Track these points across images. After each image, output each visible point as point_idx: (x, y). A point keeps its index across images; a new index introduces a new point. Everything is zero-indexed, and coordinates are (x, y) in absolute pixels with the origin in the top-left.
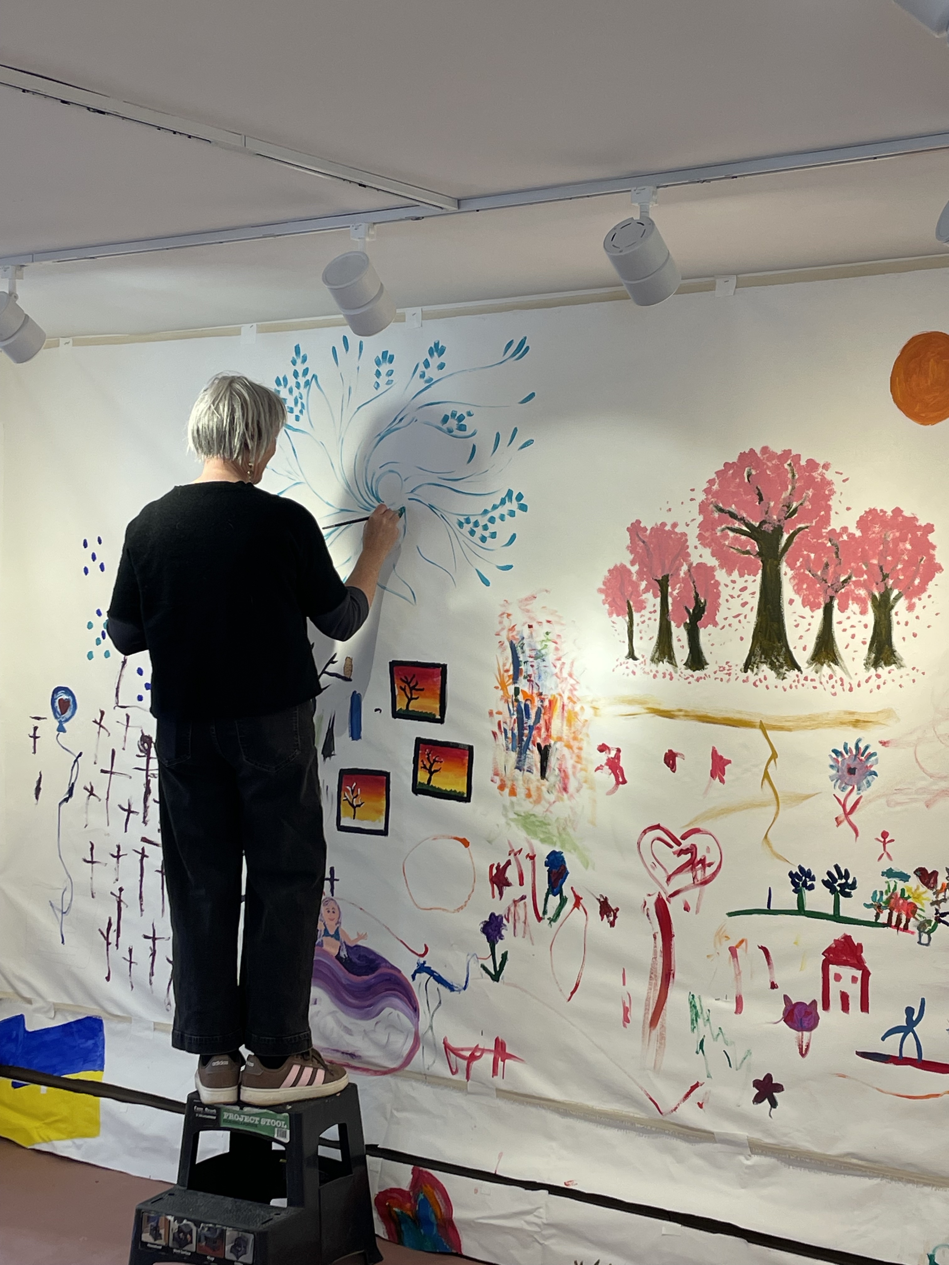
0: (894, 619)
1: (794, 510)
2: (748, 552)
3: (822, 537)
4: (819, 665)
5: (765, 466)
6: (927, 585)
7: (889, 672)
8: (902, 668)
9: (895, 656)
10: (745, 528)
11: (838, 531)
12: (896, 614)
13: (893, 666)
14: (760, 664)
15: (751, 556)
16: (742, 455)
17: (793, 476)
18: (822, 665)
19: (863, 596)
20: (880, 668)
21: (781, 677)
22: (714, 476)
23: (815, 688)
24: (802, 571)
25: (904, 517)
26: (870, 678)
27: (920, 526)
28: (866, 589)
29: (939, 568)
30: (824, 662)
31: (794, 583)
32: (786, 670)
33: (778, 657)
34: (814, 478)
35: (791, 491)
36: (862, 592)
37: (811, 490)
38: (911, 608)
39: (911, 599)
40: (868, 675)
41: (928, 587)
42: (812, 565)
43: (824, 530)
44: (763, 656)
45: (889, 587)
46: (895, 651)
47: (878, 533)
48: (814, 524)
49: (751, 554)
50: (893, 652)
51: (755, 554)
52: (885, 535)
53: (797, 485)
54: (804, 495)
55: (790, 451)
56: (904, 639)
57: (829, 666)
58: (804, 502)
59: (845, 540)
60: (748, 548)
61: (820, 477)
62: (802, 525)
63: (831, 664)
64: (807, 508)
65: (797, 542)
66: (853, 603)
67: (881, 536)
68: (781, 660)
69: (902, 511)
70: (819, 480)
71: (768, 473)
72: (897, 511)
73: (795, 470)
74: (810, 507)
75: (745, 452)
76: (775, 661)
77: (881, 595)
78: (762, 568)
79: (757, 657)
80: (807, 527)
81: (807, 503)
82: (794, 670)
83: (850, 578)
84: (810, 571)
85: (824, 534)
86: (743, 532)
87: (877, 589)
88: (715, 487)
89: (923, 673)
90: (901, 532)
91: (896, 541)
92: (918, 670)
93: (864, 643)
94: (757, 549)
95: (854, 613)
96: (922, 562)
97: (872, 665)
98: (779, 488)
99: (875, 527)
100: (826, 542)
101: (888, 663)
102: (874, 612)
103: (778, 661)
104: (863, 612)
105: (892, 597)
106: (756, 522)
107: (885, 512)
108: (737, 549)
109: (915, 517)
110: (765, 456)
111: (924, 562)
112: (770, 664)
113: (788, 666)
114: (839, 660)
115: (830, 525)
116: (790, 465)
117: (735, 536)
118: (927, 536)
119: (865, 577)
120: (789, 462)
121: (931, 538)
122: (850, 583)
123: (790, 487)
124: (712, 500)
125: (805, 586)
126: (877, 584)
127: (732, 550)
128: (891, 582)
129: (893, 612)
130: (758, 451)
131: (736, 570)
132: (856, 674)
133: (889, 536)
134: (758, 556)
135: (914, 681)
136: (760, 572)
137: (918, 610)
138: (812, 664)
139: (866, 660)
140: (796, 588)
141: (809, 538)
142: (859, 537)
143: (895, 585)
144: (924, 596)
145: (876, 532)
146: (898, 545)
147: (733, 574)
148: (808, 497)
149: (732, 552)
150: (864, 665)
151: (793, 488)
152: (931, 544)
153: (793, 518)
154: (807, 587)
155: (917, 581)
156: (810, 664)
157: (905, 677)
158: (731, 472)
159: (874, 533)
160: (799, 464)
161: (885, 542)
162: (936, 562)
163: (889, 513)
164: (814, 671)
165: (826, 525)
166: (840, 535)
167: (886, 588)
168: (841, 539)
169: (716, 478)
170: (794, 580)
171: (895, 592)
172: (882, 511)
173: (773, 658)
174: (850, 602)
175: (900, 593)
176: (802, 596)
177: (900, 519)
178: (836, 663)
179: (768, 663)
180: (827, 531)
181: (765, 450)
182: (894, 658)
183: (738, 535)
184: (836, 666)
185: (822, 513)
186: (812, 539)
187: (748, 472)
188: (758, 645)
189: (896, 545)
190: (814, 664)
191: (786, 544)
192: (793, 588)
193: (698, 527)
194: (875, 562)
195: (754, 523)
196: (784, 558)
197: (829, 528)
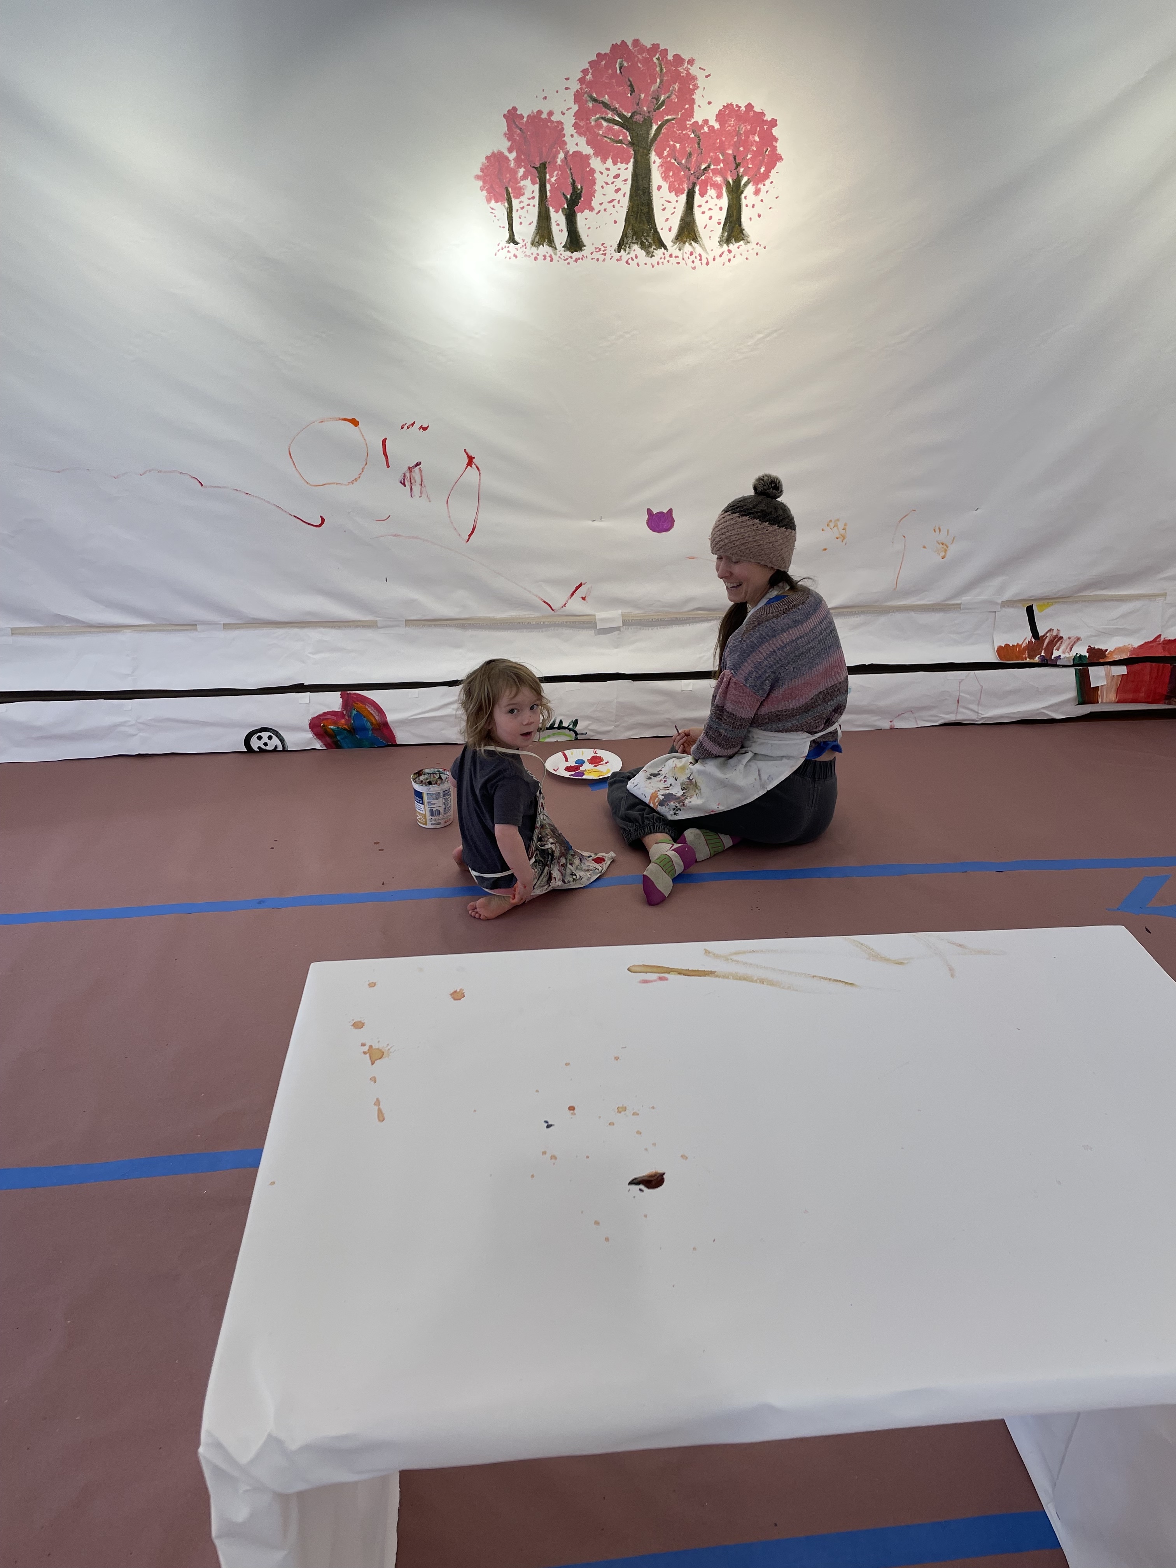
0: (744, 202)
1: (661, 103)
2: (621, 142)
3: (686, 128)
4: (682, 243)
5: (636, 59)
6: (770, 172)
7: (738, 248)
8: (748, 244)
9: (743, 234)
10: (617, 118)
11: (700, 123)
12: (745, 198)
13: (742, 243)
14: (631, 244)
15: (624, 145)
16: (614, 47)
17: (661, 69)
18: (685, 243)
19: (719, 182)
20: (731, 244)
21: (650, 255)
22: (587, 66)
23: (678, 263)
24: (669, 159)
25: (754, 111)
26: (723, 253)
27: (767, 120)
28: (722, 177)
29: (780, 158)
30: (686, 241)
31: (662, 171)
32: (654, 249)
33: (648, 238)
34: (680, 72)
35: (659, 84)
36: (719, 179)
37: (677, 84)
38: (757, 192)
39: (758, 184)
40: (721, 250)
41: (771, 174)
42: (677, 154)
43: (688, 122)
44: (634, 238)
45: (740, 174)
46: (744, 230)
47: (733, 126)
48: (679, 116)
49: (624, 144)
50: (742, 231)
51: (627, 143)
52: (739, 128)
53: (665, 78)
54: (671, 88)
55: (658, 45)
56: (751, 219)
57: (691, 244)
58: (671, 95)
59: (705, 132)
60: (620, 138)
61: (685, 72)
62: (669, 117)
63: (692, 242)
64: (673, 101)
65: (664, 132)
66: (711, 189)
67: (736, 128)
68: (650, 240)
69: (753, 107)
70: (684, 75)
71: (639, 65)
72: (749, 106)
73: (662, 65)
74: (676, 100)
75: (616, 44)
76: (645, 241)
77: (734, 182)
78: (633, 157)
79: (629, 238)
80: (673, 119)
81: (674, 96)
82: (661, 248)
83: (709, 166)
84: (675, 160)
85: (688, 126)
86: (615, 122)
87: (731, 176)
88: (589, 77)
89: (765, 248)
90: (751, 125)
91: (748, 133)
92: (760, 245)
93: (719, 223)
94: (629, 138)
95: (712, 198)
96: (767, 153)
97: (725, 243)
98: (649, 81)
99: (731, 121)
100: (689, 133)
101: (737, 241)
102: (728, 196)
103: (647, 241)
104: (719, 196)
105: (743, 183)
106: (628, 113)
107: (740, 107)
108: (610, 139)
109: (763, 112)
110: (636, 49)
111: (769, 152)
112: (640, 244)
113: (656, 245)
114: (699, 239)
115: (693, 118)
116: (658, 59)
117: (608, 126)
118: (772, 129)
119: (722, 165)
120: (657, 56)
121: (775, 131)
122: (709, 171)
123: (658, 80)
124: (587, 89)
125: (671, 174)
126: (731, 172)
127: (606, 139)
128: (742, 170)
129: (743, 196)
130: (629, 43)
131: (610, 158)
132: (712, 250)
133: (742, 129)
134: (630, 145)
135: (757, 254)
136: (632, 160)
137: (762, 195)
138: (677, 242)
139: (720, 238)
140: (663, 175)
141: (675, 130)
142: (718, 129)
143: (745, 173)
144: (767, 182)
145: (732, 125)
146: (749, 137)
147: (607, 162)
148: (675, 91)
149: (606, 141)
150: (719, 242)
151: (661, 81)
152: (774, 136)
153: (661, 110)
154: (672, 175)
155: (762, 169)
156: (675, 243)
157: (751, 251)
158: (603, 63)
159: (730, 126)
160: (667, 58)
161: (738, 134)
162: (777, 152)
163: (743, 108)
164: (678, 249)
165: (690, 118)
166: (702, 127)
167: (738, 175)
168: (702, 131)
169: (590, 68)
170: (662, 168)
171: (745, 179)
172: (737, 106)
173: (643, 239)
174: (709, 188)
175: (749, 179)
176: (668, 183)
177: (751, 114)
178: (696, 242)
179: (639, 243)
180: (691, 123)
181: (636, 42)
182: (743, 236)
183: (611, 125)
184: (696, 244)
185: (687, 106)
186: (678, 130)
187: (620, 64)
188: (630, 227)
189: (747, 137)
190: (678, 243)
191: (655, 134)
192: (661, 175)
193: (574, 116)
194: (730, 152)
195: (625, 114)
196: (653, 148)
197: (693, 121)
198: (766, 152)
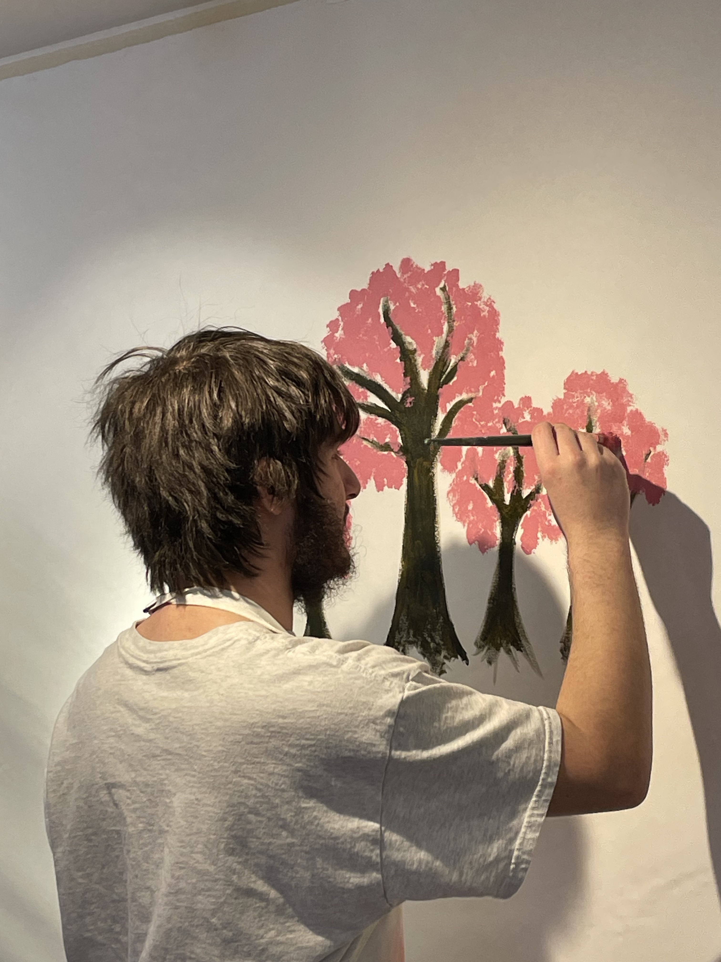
1: (451, 370)
5: (407, 294)
10: (382, 404)
11: (516, 405)
15: (393, 453)
16: (375, 276)
17: (450, 308)
18: (498, 650)
22: (336, 315)
24: (465, 478)
30: (501, 645)
31: (454, 502)
32: (445, 657)
33: (433, 634)
34: (479, 311)
35: (448, 336)
37: (476, 332)
42: (479, 468)
43: (495, 405)
44: (411, 632)
48: (481, 394)
49: (392, 450)
51: (396, 450)
53: (456, 324)
55: (443, 264)
57: (509, 652)
58: (466, 354)
60: (387, 440)
61: (487, 308)
62: (464, 396)
63: (512, 647)
66: (543, 537)
68: (438, 639)
70: (486, 313)
71: (412, 305)
73: (451, 298)
75: (378, 270)
76: (429, 640)
78: (406, 475)
79: (402, 633)
80: (470, 400)
82: (457, 657)
83: (538, 490)
84: (476, 479)
85: (496, 412)
86: (379, 412)
94: (400, 440)
98: (429, 331)
100: (498, 425)
103: (433, 640)
106: (397, 393)
108: (372, 442)
110: (406, 276)
112: (422, 646)
113: (447, 649)
114: (523, 642)
115: (504, 395)
116: (443, 289)
117: (369, 418)
120: (442, 285)
123: (445, 328)
124: (336, 356)
125: (470, 507)
127: (365, 443)
130: (396, 268)
131: (372, 478)
134: (401, 453)
136: (405, 480)
138: (484, 647)
140: (457, 510)
141: (474, 420)
142: (549, 414)
148: (472, 345)
149: (366, 446)
151: (451, 330)
153: (451, 383)
154: (473, 509)
158: (360, 306)
160: (458, 286)
164: (486, 661)
165: (499, 396)
166: (519, 412)
168: (521, 420)
169: (340, 318)
170: (454, 496)
173: (426, 635)
174: (539, 535)
176: (466, 525)
178: (519, 648)
179: (419, 643)
180: (499, 405)
181: (406, 263)
183: (373, 417)
184: (518, 653)
185: (493, 373)
186: (479, 421)
190: (486, 648)
191: (441, 430)
192: (454, 510)
195: (394, 394)
196: (438, 457)
197: (503, 400)
198: (646, 459)
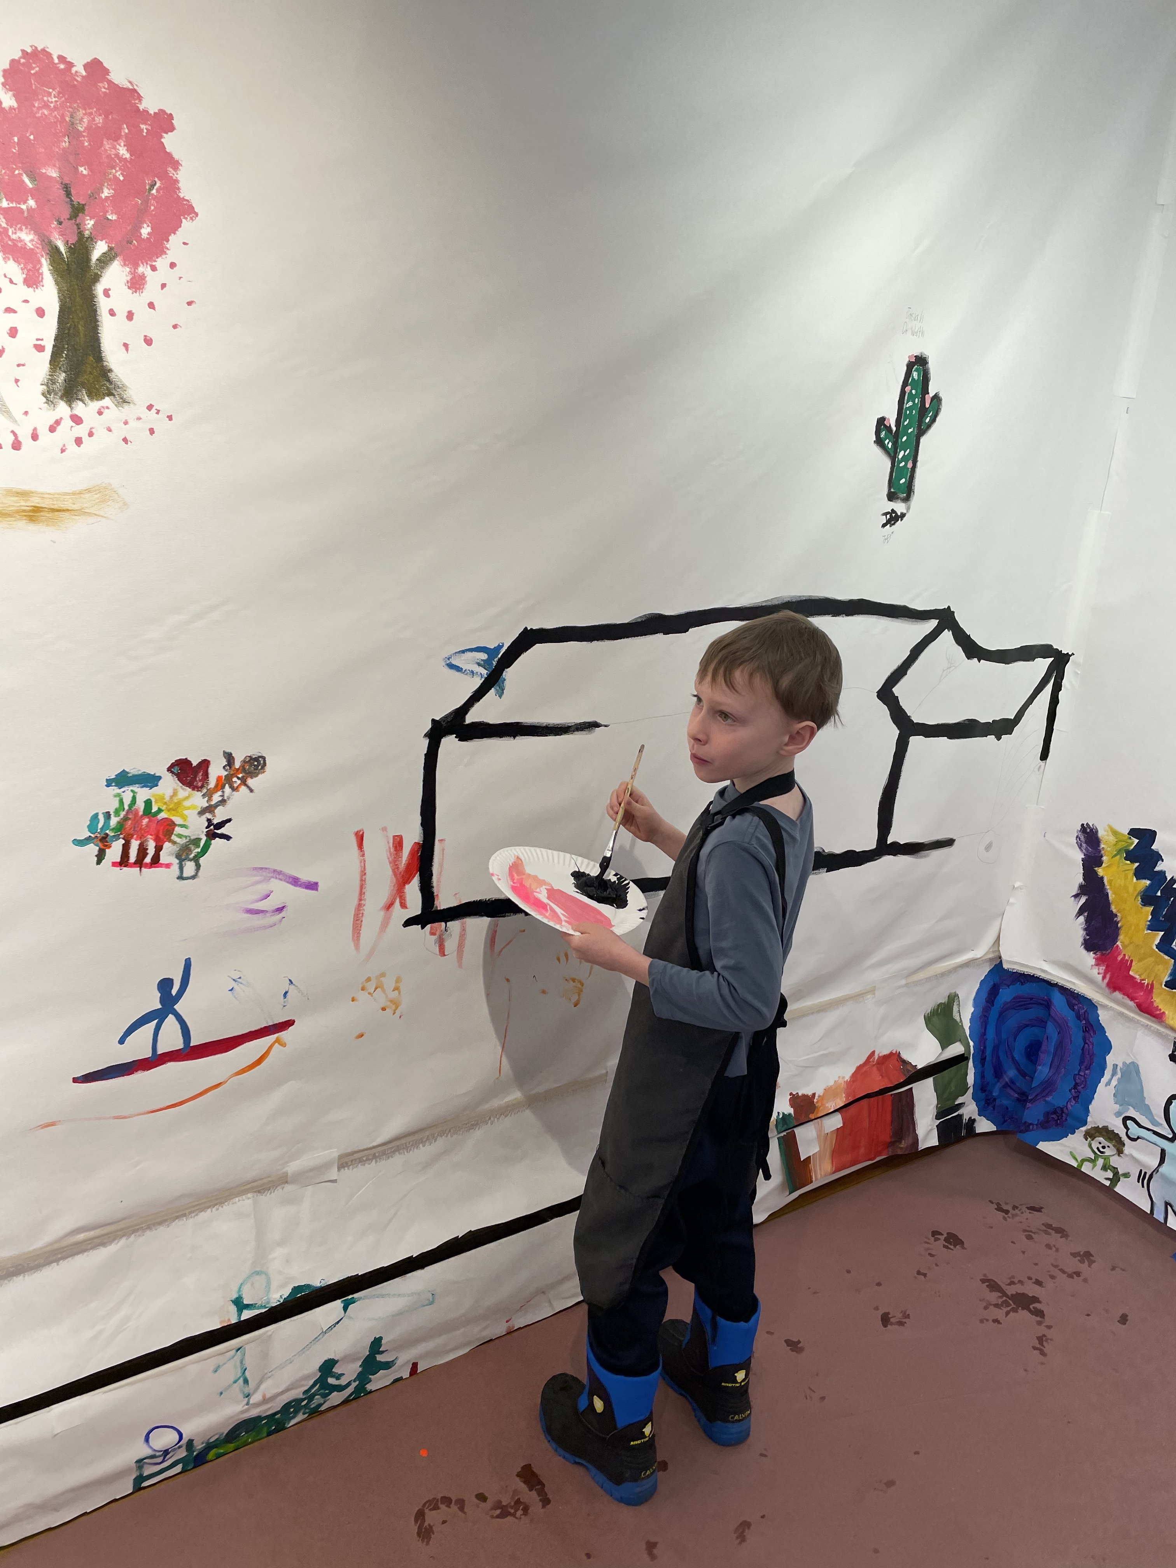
0: (103, 304)
6: (168, 241)
7: (100, 413)
8: (126, 406)
9: (109, 380)
12: (106, 293)
13: (107, 401)
19: (30, 245)
20: (80, 403)
25: (110, 82)
26: (58, 422)
27: (146, 112)
28: (36, 232)
29: (189, 210)
36: (27, 237)
38: (136, 284)
39: (136, 266)
40: (51, 416)
41: (168, 246)
45: (87, 233)
46: (110, 371)
47: (55, 108)
50: (105, 373)
52: (72, 117)
56: (126, 345)
67: (63, 116)
69: (107, 71)
72: (96, 68)
77: (71, 250)
87: (62, 234)
89: (170, 418)
90: (106, 117)
91: (97, 134)
92: (158, 412)
93: (40, 348)
95: (11, 282)
96: (154, 192)
97: (61, 398)
99: (49, 94)
101: (95, 394)
102: (57, 283)
104: (32, 280)
105: (96, 255)
107: (70, 65)
109: (134, 90)
111: (158, 191)
118: (162, 137)
119: (32, 203)
121: (169, 141)
126: (60, 223)
128: (90, 223)
129: (99, 289)
132: (26, 413)
133: (81, 120)
135: (152, 431)
137: (151, 290)
139: (47, 385)
143: (103, 229)
144: (162, 263)
145: (51, 105)
146: (102, 144)
150: (43, 394)
152: (169, 155)
155: (145, 231)
157: (133, 424)
159: (46, 106)
161: (73, 133)
162: (181, 195)
163: (79, 68)
167: (81, 234)
171: (100, 248)
172: (62, 58)
175: (111, 249)
177: (103, 88)
182: (108, 384)
189: (97, 145)
194: (54, 173)
198: (150, 190)
